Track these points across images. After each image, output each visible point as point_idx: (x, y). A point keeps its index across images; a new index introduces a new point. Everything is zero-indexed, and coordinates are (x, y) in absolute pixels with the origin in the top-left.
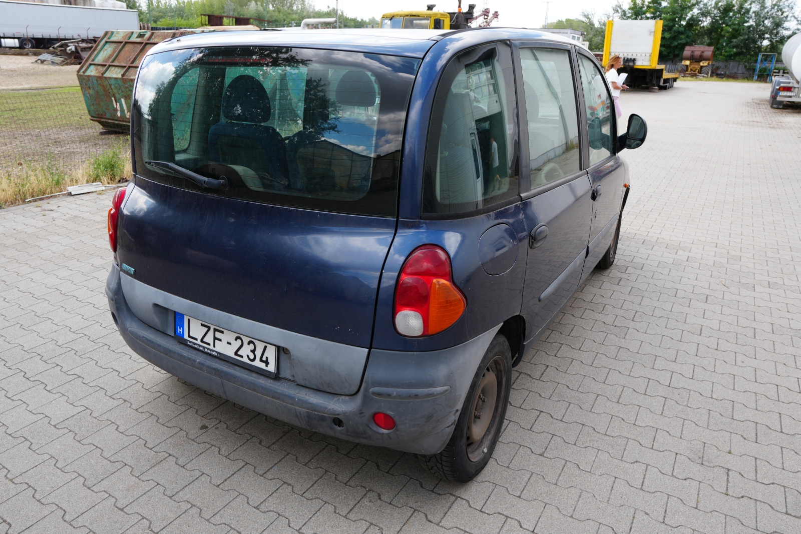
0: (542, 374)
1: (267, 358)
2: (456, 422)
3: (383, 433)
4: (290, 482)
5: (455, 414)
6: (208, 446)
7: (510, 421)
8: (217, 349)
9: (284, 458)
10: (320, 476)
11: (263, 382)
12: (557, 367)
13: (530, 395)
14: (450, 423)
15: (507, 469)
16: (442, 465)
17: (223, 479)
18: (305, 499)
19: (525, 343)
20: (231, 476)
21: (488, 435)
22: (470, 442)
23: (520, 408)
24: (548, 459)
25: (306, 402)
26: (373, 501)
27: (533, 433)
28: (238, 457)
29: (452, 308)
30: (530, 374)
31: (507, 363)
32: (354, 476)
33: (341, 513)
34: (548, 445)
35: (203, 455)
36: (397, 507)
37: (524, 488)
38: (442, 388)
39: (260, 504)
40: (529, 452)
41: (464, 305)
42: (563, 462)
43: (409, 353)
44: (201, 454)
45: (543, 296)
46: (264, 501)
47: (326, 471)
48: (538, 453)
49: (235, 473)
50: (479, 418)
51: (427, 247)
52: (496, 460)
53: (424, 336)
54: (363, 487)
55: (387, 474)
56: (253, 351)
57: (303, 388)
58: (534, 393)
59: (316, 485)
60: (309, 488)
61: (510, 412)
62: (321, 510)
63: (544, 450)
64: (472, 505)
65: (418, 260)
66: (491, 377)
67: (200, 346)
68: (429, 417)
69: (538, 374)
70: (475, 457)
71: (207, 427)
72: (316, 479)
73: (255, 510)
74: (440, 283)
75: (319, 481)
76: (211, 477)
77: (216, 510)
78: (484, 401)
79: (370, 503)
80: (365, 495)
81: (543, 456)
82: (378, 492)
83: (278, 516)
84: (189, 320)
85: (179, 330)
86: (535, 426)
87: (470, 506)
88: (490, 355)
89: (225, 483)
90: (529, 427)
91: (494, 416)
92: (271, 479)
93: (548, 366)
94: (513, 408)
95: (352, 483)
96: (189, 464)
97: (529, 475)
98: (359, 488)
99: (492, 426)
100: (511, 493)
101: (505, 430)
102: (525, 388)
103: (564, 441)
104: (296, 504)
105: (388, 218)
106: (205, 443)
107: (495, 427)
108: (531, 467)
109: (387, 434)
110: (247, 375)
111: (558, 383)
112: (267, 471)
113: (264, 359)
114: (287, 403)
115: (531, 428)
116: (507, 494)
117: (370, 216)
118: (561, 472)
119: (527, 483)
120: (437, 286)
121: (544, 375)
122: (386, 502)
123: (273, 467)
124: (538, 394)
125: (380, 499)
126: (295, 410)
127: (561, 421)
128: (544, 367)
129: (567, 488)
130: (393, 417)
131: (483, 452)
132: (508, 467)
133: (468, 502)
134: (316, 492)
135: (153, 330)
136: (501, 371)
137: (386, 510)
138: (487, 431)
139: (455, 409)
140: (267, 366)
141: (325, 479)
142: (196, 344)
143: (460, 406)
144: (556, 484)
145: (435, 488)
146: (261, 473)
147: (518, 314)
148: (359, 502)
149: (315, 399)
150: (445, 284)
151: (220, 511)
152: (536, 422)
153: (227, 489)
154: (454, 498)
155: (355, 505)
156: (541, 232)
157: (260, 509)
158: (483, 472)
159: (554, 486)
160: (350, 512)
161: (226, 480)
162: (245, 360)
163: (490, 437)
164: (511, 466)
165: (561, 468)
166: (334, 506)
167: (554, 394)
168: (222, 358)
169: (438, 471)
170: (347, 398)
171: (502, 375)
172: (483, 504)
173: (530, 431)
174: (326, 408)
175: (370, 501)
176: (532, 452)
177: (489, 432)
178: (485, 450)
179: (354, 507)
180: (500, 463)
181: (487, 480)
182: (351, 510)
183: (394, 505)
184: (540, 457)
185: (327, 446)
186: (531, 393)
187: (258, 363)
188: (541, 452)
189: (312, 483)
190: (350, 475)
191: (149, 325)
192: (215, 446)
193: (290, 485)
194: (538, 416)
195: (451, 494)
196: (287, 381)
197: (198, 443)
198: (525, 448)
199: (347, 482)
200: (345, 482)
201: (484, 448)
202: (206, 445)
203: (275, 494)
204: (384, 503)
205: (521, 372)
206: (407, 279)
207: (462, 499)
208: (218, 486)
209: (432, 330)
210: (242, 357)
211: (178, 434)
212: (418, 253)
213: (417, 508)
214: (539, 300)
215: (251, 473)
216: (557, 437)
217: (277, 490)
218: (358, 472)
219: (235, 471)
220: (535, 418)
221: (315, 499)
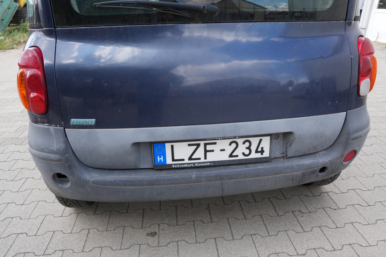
1: (262, 148)
4: (253, 233)
6: (175, 243)
8: (209, 160)
9: (229, 223)
10: (261, 220)
18: (274, 236)
20: (218, 252)
28: (204, 239)
32: (275, 210)
33: (300, 231)
35: (180, 251)
36: (315, 212)
39: (258, 255)
44: (178, 251)
46: (257, 252)
47: (260, 216)
49: (217, 248)
54: (288, 212)
55: (287, 200)
56: (249, 148)
59: (267, 226)
60: (267, 230)
62: (290, 236)
67: (188, 164)
71: (155, 233)
72: (262, 223)
79: (304, 218)
80: (294, 215)
82: (297, 210)
83: (276, 255)
84: (172, 146)
85: (159, 159)
87: (336, 193)
92: (242, 238)
104: (275, 242)
106: (169, 243)
110: (245, 168)
112: (232, 236)
113: (260, 149)
123: (232, 231)
125: (303, 213)
133: (333, 192)
134: (273, 229)
135: (118, 171)
137: (313, 216)
140: (262, 154)
141: (266, 220)
142: (183, 164)
146: (230, 238)
148: (298, 220)
154: (326, 194)
155: (299, 223)
160: (302, 228)
162: (241, 157)
166: (292, 230)
175: (302, 217)
182: (302, 226)
183: (312, 212)
187: (254, 155)
189: (264, 226)
191: (108, 169)
192: (180, 241)
193: (255, 234)
195: (322, 193)
197: (166, 246)
199: (278, 214)
203: (256, 245)
204: (307, 214)
207: (329, 192)
210: (237, 156)
211: (142, 249)
213: (323, 207)
215: (226, 242)
217: (253, 241)
218: (274, 207)
221: (278, 233)
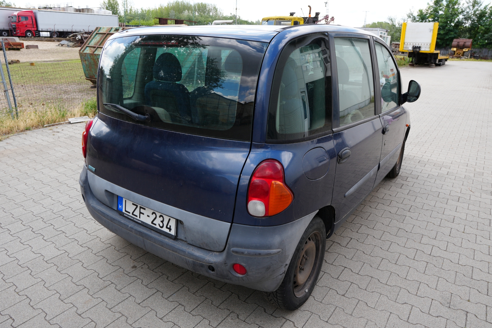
0: (348, 244)
1: (170, 226)
2: (286, 272)
3: (239, 277)
4: (183, 304)
5: (285, 267)
6: (136, 279)
7: (325, 273)
8: (141, 219)
9: (181, 289)
10: (202, 301)
11: (168, 241)
12: (358, 239)
13: (339, 256)
14: (282, 273)
15: (321, 303)
16: (277, 299)
17: (143, 300)
18: (192, 315)
19: (335, 224)
20: (147, 298)
21: (309, 281)
22: (296, 285)
23: (332, 264)
24: (347, 298)
25: (192, 255)
26: (234, 319)
27: (339, 281)
28: (153, 287)
29: (284, 200)
30: (340, 243)
31: (323, 236)
32: (223, 302)
33: (213, 326)
34: (348, 289)
35: (132, 284)
36: (248, 324)
37: (330, 316)
38: (276, 250)
39: (164, 317)
40: (335, 293)
41: (292, 198)
42: (357, 301)
43: (256, 227)
44: (131, 283)
45: (347, 194)
46: (166, 315)
47: (206, 298)
48: (341, 294)
49: (150, 296)
50: (303, 270)
51: (269, 161)
52: (314, 297)
53: (266, 217)
54: (228, 309)
55: (244, 303)
56: (162, 222)
57: (191, 246)
58: (341, 255)
59: (199, 307)
60: (195, 309)
61: (324, 266)
62: (201, 323)
63: (345, 292)
64: (296, 326)
65: (264, 169)
66: (311, 245)
67: (131, 217)
68: (268, 268)
69: (345, 243)
70: (300, 295)
71: (136, 267)
72: (199, 303)
73: (160, 320)
74: (277, 183)
75: (201, 304)
76: (135, 298)
77: (136, 319)
78: (306, 259)
79: (232, 320)
80: (229, 315)
81: (345, 296)
82: (237, 313)
83: (174, 325)
84: (126, 201)
85: (120, 206)
86: (340, 276)
87: (295, 326)
88: (311, 230)
89: (144, 302)
90: (337, 277)
91: (313, 269)
92: (172, 302)
93: (352, 239)
94: (328, 264)
95: (221, 307)
96: (123, 289)
97: (334, 308)
98: (225, 310)
99: (312, 276)
100: (322, 319)
101: (321, 278)
102: (336, 251)
103: (359, 287)
104: (186, 318)
105: (245, 142)
106: (134, 276)
107: (314, 276)
108: (336, 303)
109: (241, 277)
110: (158, 236)
111: (358, 250)
112: (170, 296)
114: (181, 255)
115: (338, 277)
116: (319, 319)
117: (234, 140)
118: (356, 307)
119: (332, 313)
120: (275, 186)
121: (349, 244)
122: (241, 320)
123: (174, 294)
124: (344, 256)
125: (238, 318)
126: (186, 259)
127: (358, 274)
128: (350, 239)
129: (359, 318)
130: (245, 267)
131: (305, 292)
132: (321, 302)
133: (294, 323)
134: (199, 311)
135: (105, 206)
136: (318, 241)
137: (242, 325)
138: (308, 278)
139: (285, 264)
140: (170, 231)
141: (205, 303)
142: (129, 216)
143: (288, 262)
144: (351, 315)
145: (273, 313)
146: (166, 297)
147: (330, 205)
148: (225, 319)
149: (198, 253)
150: (279, 184)
151: (139, 319)
152: (342, 274)
153: (144, 306)
154: (285, 320)
155: (222, 321)
156: (346, 153)
157: (163, 320)
158: (305, 304)
159: (350, 316)
160: (218, 325)
161: (144, 300)
162: (157, 227)
163: (310, 282)
164: (323, 301)
165: (355, 304)
166: (209, 321)
167: (354, 256)
168: (144, 225)
169: (275, 302)
170: (217, 253)
171: (319, 243)
172: (303, 325)
173: (337, 280)
174: (204, 259)
175: (232, 319)
176: (338, 293)
177: (310, 279)
178: (307, 291)
179: (221, 322)
180: (316, 299)
181: (307, 309)
182: (219, 324)
183: (246, 322)
184: (342, 296)
185: (208, 282)
186: (340, 255)
187: (165, 229)
188: (343, 293)
189: (197, 305)
190: (221, 302)
191: (103, 203)
192: (140, 279)
193: (183, 306)
194: (343, 270)
195: (283, 317)
196: (182, 241)
197: (130, 277)
198: (333, 290)
199: (219, 306)
200: (217, 306)
201: (306, 289)
202: (134, 278)
203: (173, 311)
204: (240, 321)
205: (334, 242)
206: (256, 181)
207: (290, 321)
208: (139, 304)
209: (271, 213)
210: (155, 225)
211: (118, 270)
212: (264, 164)
213: (261, 325)
214: (345, 197)
215: (160, 297)
216: (355, 284)
217: (175, 308)
218: (226, 300)
219: (150, 295)
220: (341, 272)
221: (198, 315)
